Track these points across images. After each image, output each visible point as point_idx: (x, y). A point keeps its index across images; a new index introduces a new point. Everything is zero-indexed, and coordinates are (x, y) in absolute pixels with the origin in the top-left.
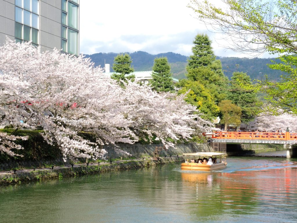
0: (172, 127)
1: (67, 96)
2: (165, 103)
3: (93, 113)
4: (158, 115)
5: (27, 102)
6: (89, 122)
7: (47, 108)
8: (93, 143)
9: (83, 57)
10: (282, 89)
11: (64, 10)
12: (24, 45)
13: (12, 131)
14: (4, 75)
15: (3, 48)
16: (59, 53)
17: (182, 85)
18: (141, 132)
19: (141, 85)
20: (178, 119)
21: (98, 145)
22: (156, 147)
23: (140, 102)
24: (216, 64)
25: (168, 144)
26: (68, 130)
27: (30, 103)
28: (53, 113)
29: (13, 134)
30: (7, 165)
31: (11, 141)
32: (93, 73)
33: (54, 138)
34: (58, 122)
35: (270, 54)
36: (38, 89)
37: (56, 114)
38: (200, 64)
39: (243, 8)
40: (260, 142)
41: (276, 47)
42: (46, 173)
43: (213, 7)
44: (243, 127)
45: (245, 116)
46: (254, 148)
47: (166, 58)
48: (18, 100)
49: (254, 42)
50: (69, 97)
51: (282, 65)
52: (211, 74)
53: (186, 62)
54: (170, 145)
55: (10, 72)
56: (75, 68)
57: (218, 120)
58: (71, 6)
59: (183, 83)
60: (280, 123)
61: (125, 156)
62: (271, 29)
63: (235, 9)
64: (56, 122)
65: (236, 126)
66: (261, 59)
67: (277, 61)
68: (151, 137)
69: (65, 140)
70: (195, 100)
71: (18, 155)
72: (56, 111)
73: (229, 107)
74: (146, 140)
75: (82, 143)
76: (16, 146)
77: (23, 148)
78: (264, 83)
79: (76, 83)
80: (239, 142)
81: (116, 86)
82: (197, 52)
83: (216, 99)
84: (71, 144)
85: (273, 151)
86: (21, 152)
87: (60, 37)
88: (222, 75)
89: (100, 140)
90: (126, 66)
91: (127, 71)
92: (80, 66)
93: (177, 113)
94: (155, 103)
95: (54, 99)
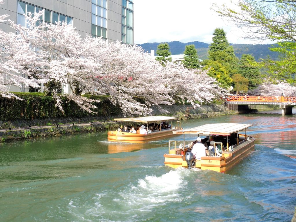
0: (199, 93)
1: (126, 72)
2: (193, 77)
3: (143, 84)
4: (188, 85)
5: (99, 77)
6: (140, 90)
7: (113, 80)
8: (143, 105)
9: (136, 46)
10: (280, 65)
11: (124, 15)
12: (97, 39)
13: (90, 96)
14: (84, 60)
15: (84, 42)
16: (120, 44)
17: (205, 64)
18: (176, 97)
19: (176, 64)
20: (203, 88)
21: (147, 106)
22: (187, 107)
23: (175, 76)
24: (230, 49)
25: (196, 105)
26: (126, 95)
27: (101, 78)
28: (116, 84)
29: (91, 98)
30: (87, 119)
31: (90, 103)
32: (143, 57)
33: (117, 101)
34: (120, 90)
35: (271, 40)
36: (106, 68)
37: (118, 84)
38: (218, 49)
39: (250, 8)
40: (262, 104)
41: (275, 36)
42: (112, 125)
43: (229, 9)
44: (250, 93)
45: (251, 85)
46: (258, 108)
47: (194, 45)
48: (94, 76)
49: (258, 32)
50: (127, 73)
51: (280, 49)
52: (226, 56)
53: (208, 48)
54: (197, 106)
55: (89, 57)
56: (131, 53)
57: (231, 88)
58: (128, 12)
59: (206, 62)
60: (277, 90)
61: (165, 113)
62: (271, 23)
63: (244, 10)
64: (118, 90)
65: (245, 92)
66: (262, 45)
67: (276, 45)
68: (184, 100)
69: (124, 102)
70: (215, 74)
71: (94, 112)
72: (118, 83)
73: (239, 79)
74: (180, 103)
75: (136, 104)
76: (93, 106)
77: (97, 108)
78: (267, 61)
79: (131, 63)
80: (247, 104)
81: (160, 65)
82: (216, 40)
83: (230, 74)
84: (128, 105)
85: (272, 110)
86: (95, 110)
87: (121, 32)
88: (234, 57)
89: (148, 102)
90: (165, 51)
91: (167, 55)
92: (135, 52)
93: (202, 83)
94: (187, 77)
95: (117, 74)
